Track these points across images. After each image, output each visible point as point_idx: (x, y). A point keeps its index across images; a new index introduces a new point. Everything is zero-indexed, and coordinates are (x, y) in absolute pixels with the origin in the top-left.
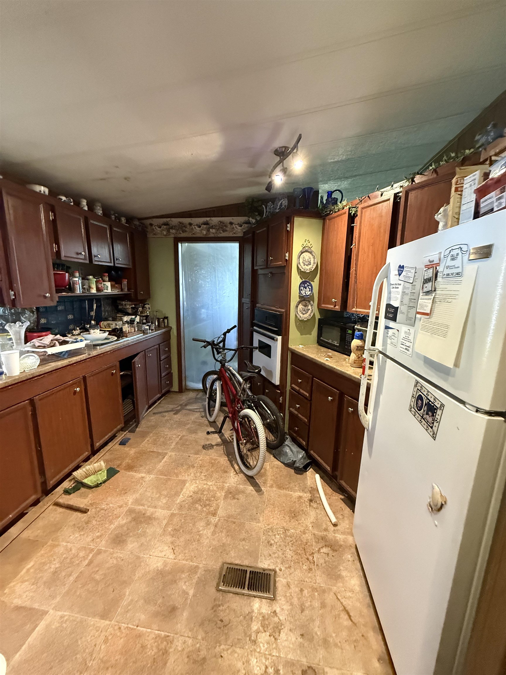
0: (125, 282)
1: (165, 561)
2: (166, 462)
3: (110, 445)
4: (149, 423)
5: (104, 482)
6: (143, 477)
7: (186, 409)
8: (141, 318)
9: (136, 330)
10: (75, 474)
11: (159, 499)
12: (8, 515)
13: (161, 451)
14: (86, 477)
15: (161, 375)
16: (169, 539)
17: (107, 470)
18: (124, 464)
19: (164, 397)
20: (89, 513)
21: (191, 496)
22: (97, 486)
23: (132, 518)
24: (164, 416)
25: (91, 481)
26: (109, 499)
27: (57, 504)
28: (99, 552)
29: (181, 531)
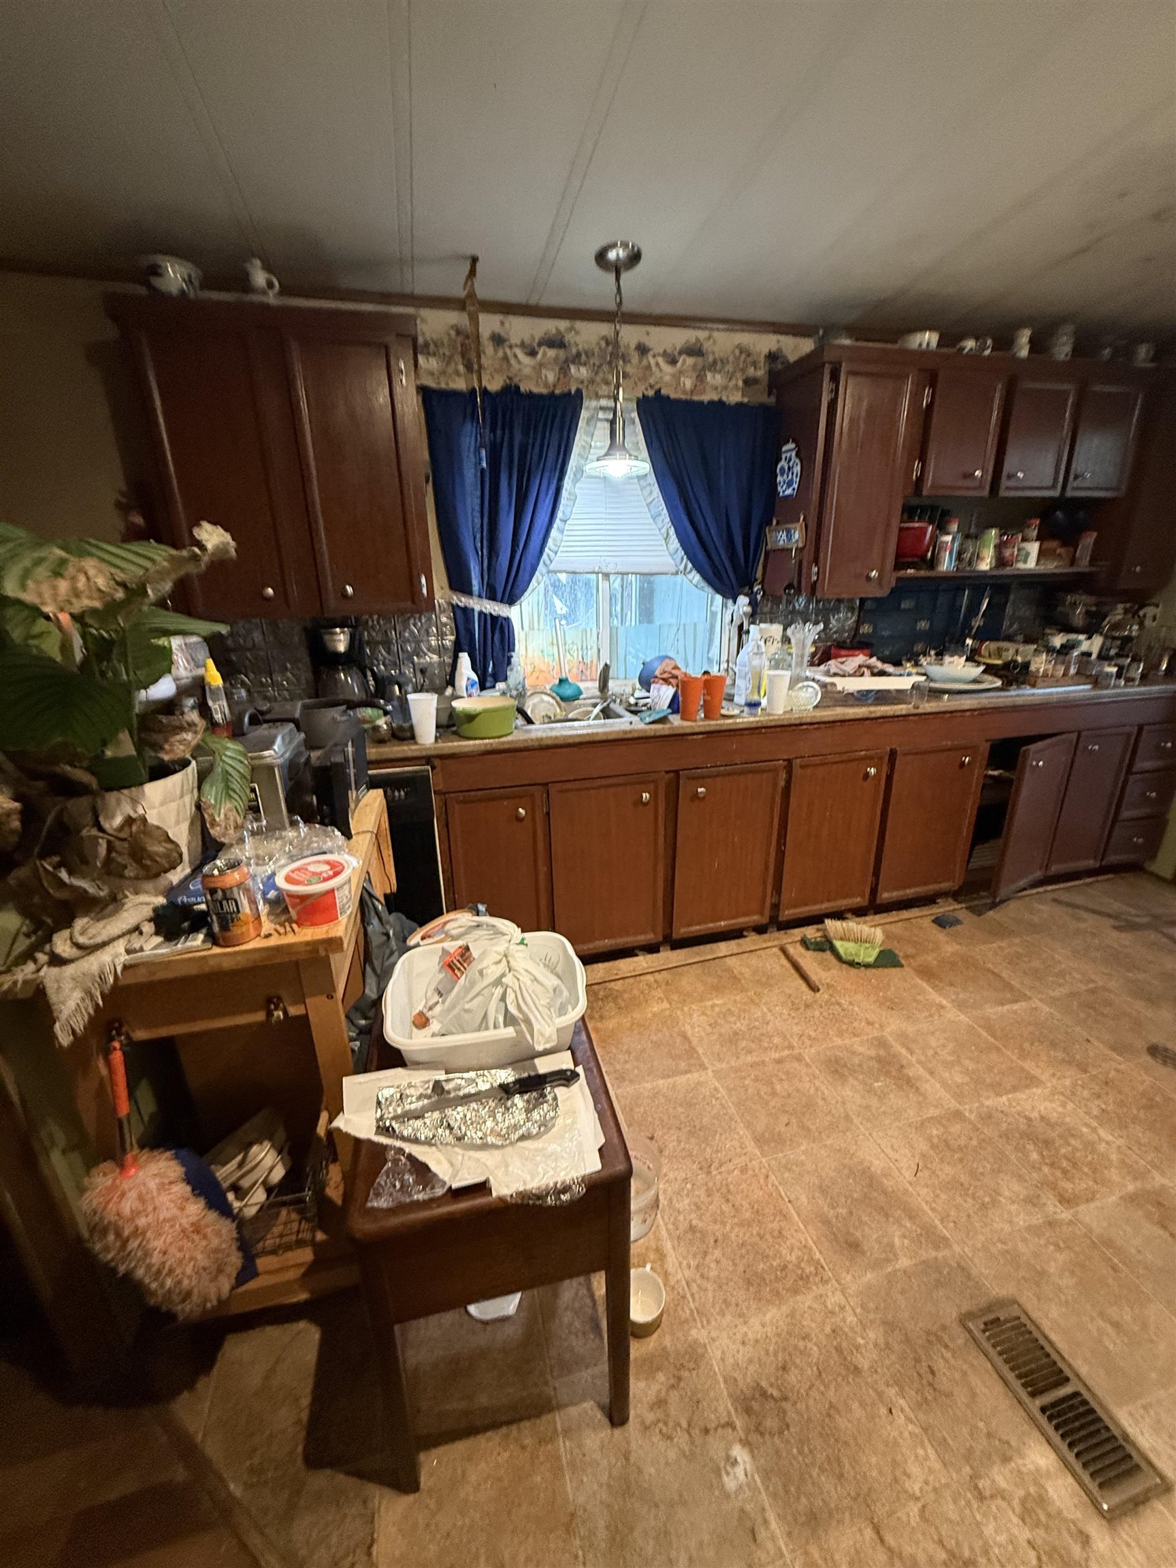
0: (1089, 539)
1: (890, 1168)
2: (1015, 1012)
3: (915, 912)
4: (1027, 916)
5: (867, 966)
6: (942, 1007)
7: (1162, 933)
8: (1108, 643)
9: (1072, 671)
10: (829, 923)
11: (949, 1065)
12: (720, 920)
13: (1018, 986)
14: (842, 939)
15: (1117, 813)
16: (923, 1146)
17: (881, 952)
18: (920, 960)
19: (1111, 876)
20: (818, 995)
21: (1029, 1119)
22: (852, 964)
23: (878, 1055)
24: (1078, 919)
25: (846, 949)
26: (859, 997)
27: (783, 950)
28: (799, 1059)
29: (957, 1156)
